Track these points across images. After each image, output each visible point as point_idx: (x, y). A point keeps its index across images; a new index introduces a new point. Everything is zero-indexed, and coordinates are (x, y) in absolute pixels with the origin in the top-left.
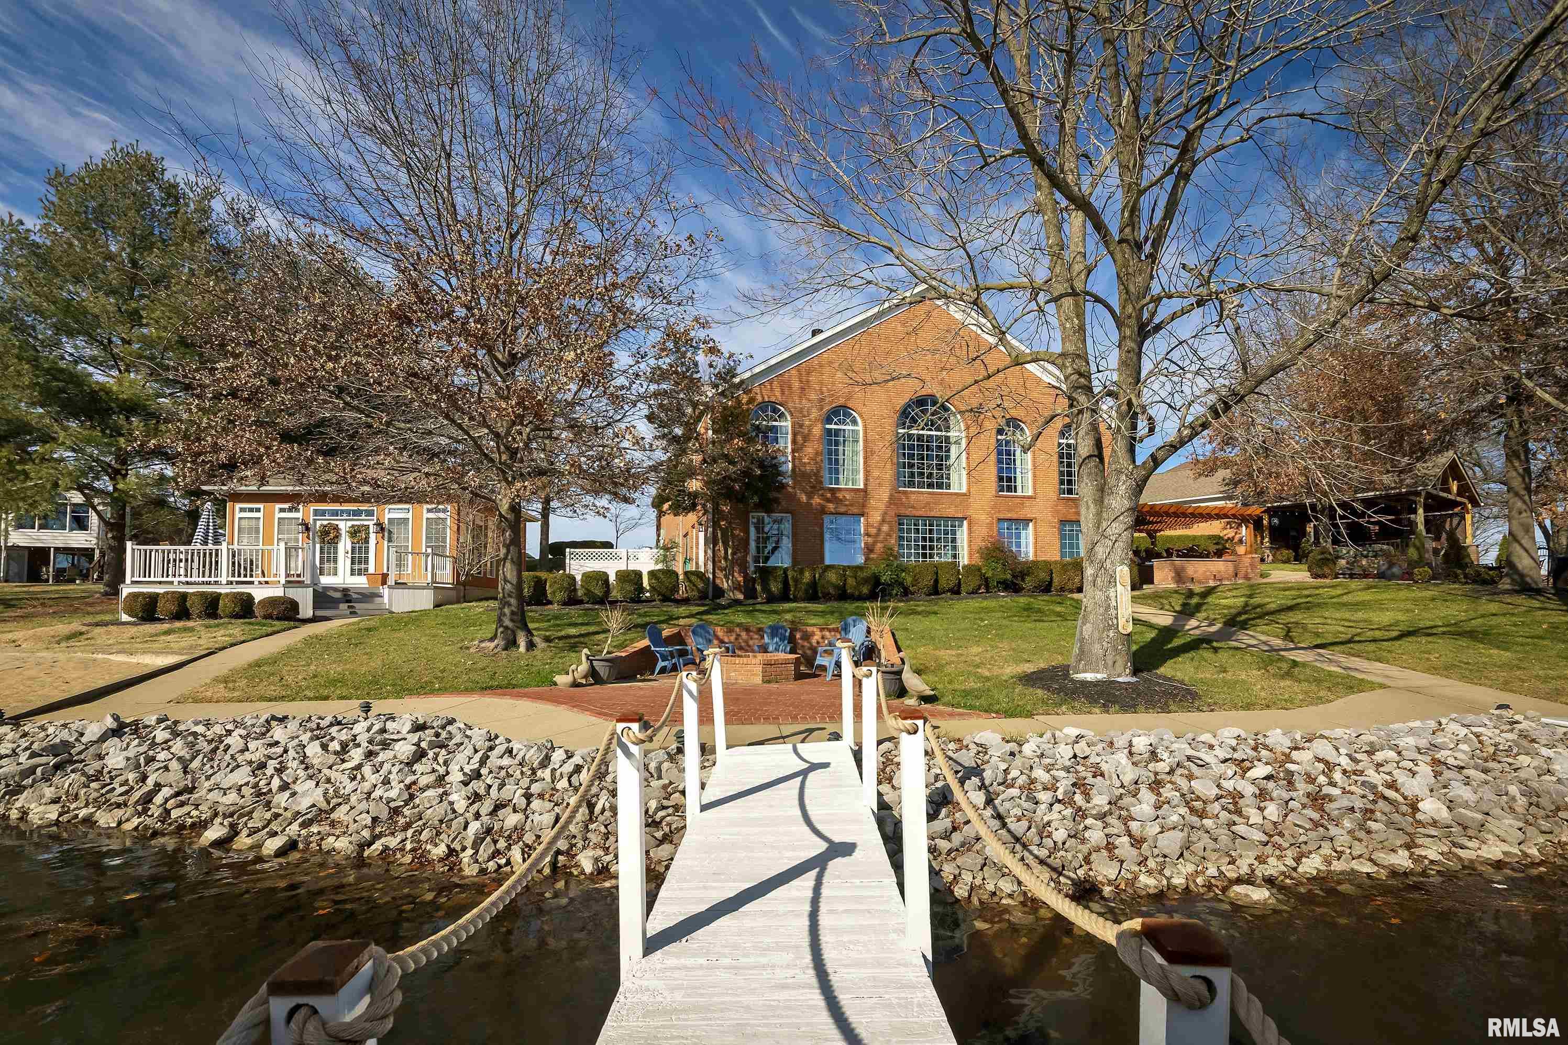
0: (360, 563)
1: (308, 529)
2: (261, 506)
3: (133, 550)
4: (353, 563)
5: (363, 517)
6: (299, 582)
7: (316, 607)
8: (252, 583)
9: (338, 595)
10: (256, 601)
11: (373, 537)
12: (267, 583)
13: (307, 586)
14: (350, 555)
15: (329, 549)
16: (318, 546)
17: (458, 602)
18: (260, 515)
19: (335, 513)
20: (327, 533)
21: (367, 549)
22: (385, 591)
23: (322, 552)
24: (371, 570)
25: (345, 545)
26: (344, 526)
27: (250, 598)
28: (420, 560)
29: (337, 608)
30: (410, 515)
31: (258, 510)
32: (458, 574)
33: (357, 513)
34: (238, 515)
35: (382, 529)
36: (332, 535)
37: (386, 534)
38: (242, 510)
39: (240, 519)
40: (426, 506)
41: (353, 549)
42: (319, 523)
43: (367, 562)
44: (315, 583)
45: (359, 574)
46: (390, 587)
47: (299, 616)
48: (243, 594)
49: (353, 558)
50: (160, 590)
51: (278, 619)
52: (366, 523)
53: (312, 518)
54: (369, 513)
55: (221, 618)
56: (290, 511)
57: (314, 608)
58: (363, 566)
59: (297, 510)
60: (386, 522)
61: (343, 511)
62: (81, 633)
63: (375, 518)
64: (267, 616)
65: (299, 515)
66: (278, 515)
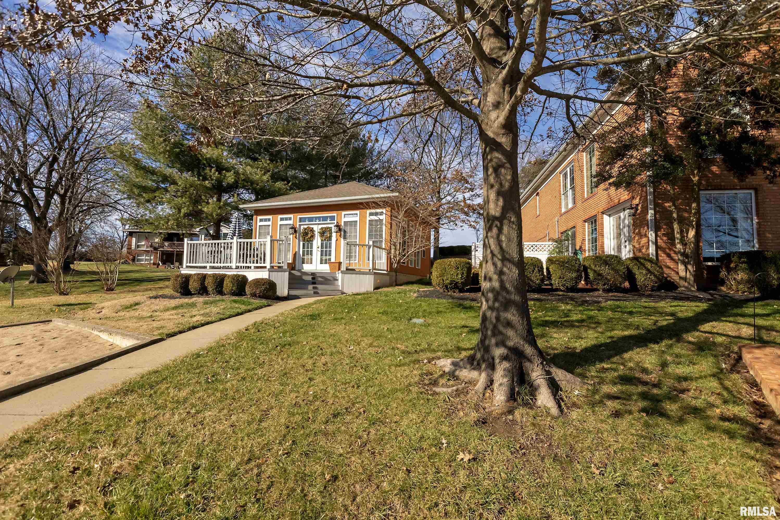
0: (326, 255)
1: (295, 231)
2: (270, 217)
3: (188, 244)
4: (322, 255)
5: (328, 221)
7: (291, 287)
8: (250, 267)
9: (309, 278)
10: (248, 281)
11: (334, 235)
12: (258, 267)
13: (286, 271)
14: (320, 249)
15: (308, 244)
16: (301, 243)
17: (390, 285)
18: (270, 223)
19: (311, 219)
20: (307, 234)
21: (330, 244)
22: (339, 276)
23: (304, 247)
24: (333, 260)
25: (317, 242)
26: (317, 228)
27: (245, 279)
28: (364, 251)
29: (306, 289)
30: (357, 219)
31: (269, 220)
32: (391, 264)
33: (325, 219)
34: (259, 224)
35: (340, 230)
36: (309, 235)
37: (342, 233)
38: (261, 220)
39: (260, 226)
40: (368, 211)
41: (322, 244)
42: (302, 227)
43: (330, 255)
45: (326, 263)
46: (342, 272)
47: (276, 295)
48: (239, 276)
49: (322, 252)
50: (194, 272)
51: (260, 297)
52: (330, 226)
53: (298, 223)
54: (332, 218)
55: (225, 294)
56: (286, 219)
57: (290, 288)
58: (328, 257)
59: (290, 219)
60: (343, 224)
61: (316, 218)
62: (137, 304)
63: (335, 222)
64: (254, 295)
65: (291, 222)
66: (280, 223)
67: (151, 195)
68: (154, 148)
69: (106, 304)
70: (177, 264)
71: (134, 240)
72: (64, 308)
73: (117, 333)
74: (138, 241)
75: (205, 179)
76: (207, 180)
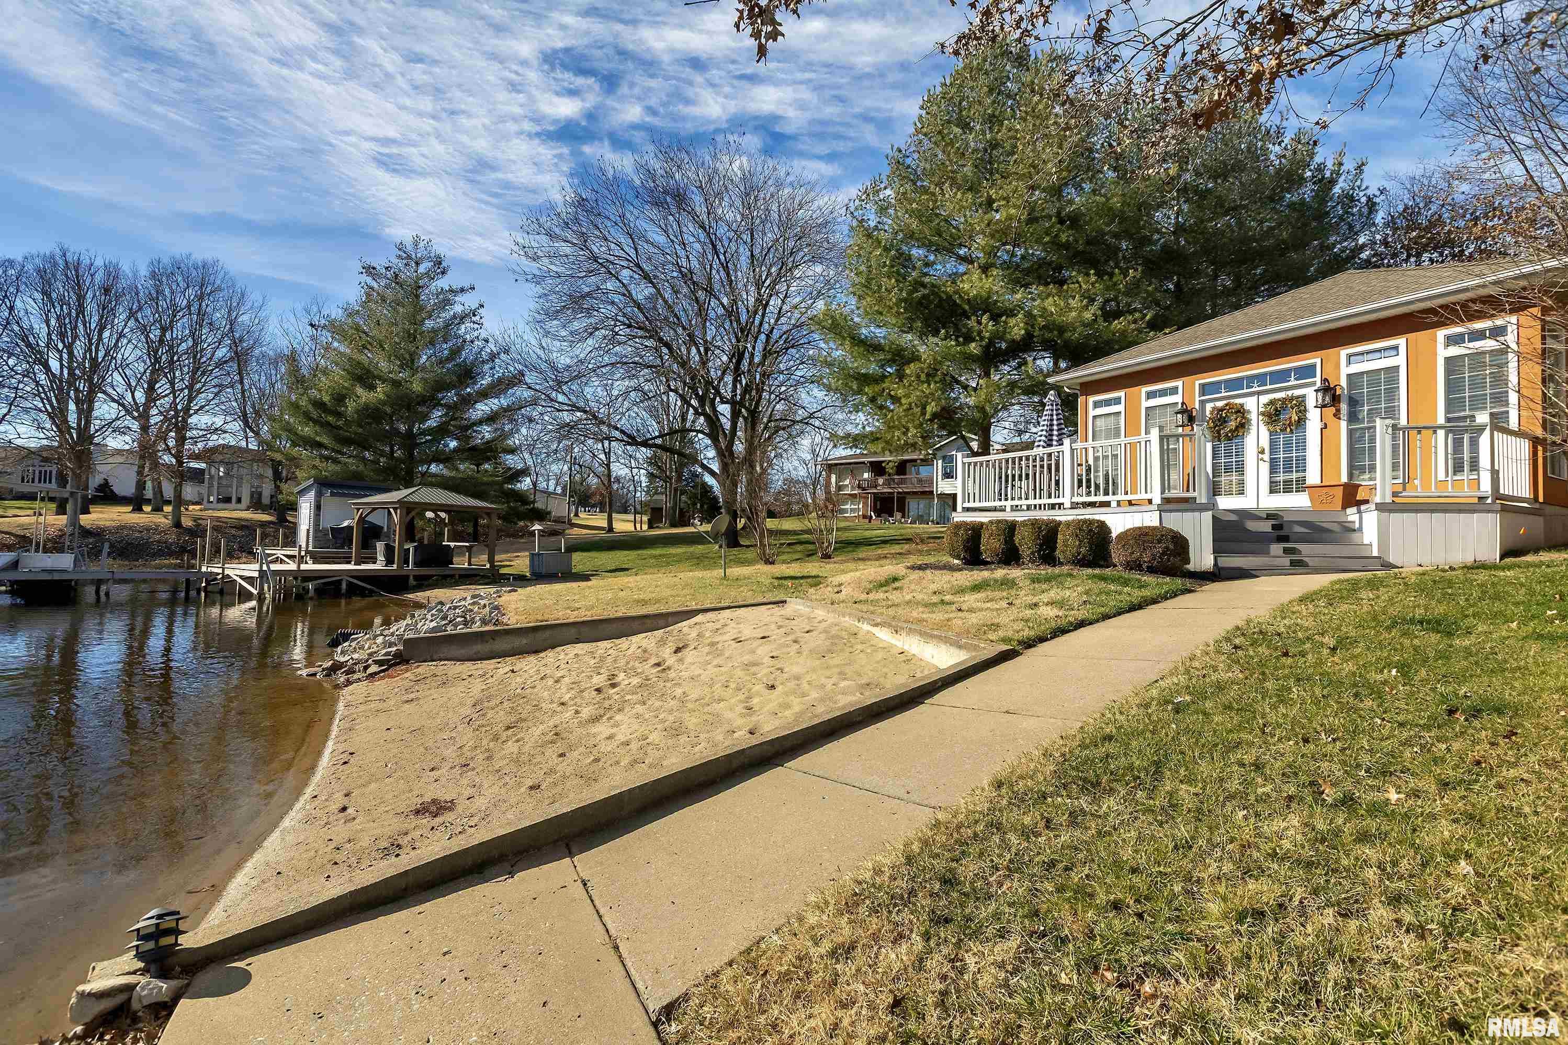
0: (1288, 469)
1: (1191, 419)
2: (1120, 394)
3: (964, 464)
4: (1273, 470)
5: (1293, 382)
6: (1186, 500)
7: (1220, 549)
8: (1107, 504)
9: (1266, 527)
10: (1114, 535)
11: (1314, 417)
12: (1130, 503)
13: (1202, 508)
14: (1266, 457)
15: (1228, 448)
16: (1209, 446)
18: (1120, 408)
19: (1238, 384)
20: (1223, 421)
21: (1303, 440)
22: (1364, 519)
23: (1216, 455)
24: (1313, 477)
25: (1257, 438)
26: (1253, 405)
27: (1103, 528)
29: (1266, 553)
30: (1402, 358)
31: (1117, 401)
32: (1549, 476)
33: (1281, 376)
34: (1092, 413)
35: (1336, 399)
36: (1232, 424)
37: (1344, 407)
38: (1096, 404)
39: (1095, 417)
40: (1441, 334)
41: (1273, 444)
42: (1209, 407)
43: (1302, 467)
44: (1211, 506)
45: (1289, 489)
46: (1380, 508)
47: (1191, 567)
48: (1090, 522)
49: (1273, 461)
50: (984, 518)
51: (1152, 570)
52: (1297, 392)
53: (1197, 399)
54: (1309, 371)
55: (1061, 564)
56: (1163, 393)
57: (1216, 551)
58: (1294, 476)
59: (1174, 391)
60: (1344, 382)
61: (1251, 379)
62: (895, 579)
63: (1318, 379)
64: (1134, 566)
65: (1177, 398)
66: (1145, 404)
67: (877, 388)
68: (881, 300)
69: (843, 578)
70: (898, 515)
71: (833, 478)
72: (789, 583)
73: (911, 631)
74: (839, 479)
75: (969, 339)
76: (973, 340)
